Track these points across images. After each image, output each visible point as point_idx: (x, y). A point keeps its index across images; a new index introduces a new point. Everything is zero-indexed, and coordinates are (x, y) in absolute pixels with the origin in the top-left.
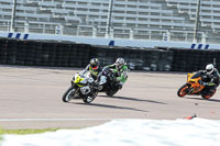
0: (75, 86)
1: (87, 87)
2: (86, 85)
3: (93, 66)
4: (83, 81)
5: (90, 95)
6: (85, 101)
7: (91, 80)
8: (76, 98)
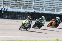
0: (23, 25)
1: (27, 25)
2: (27, 24)
3: (29, 18)
4: (26, 23)
5: (28, 28)
6: (27, 30)
7: (29, 23)
8: (24, 29)
